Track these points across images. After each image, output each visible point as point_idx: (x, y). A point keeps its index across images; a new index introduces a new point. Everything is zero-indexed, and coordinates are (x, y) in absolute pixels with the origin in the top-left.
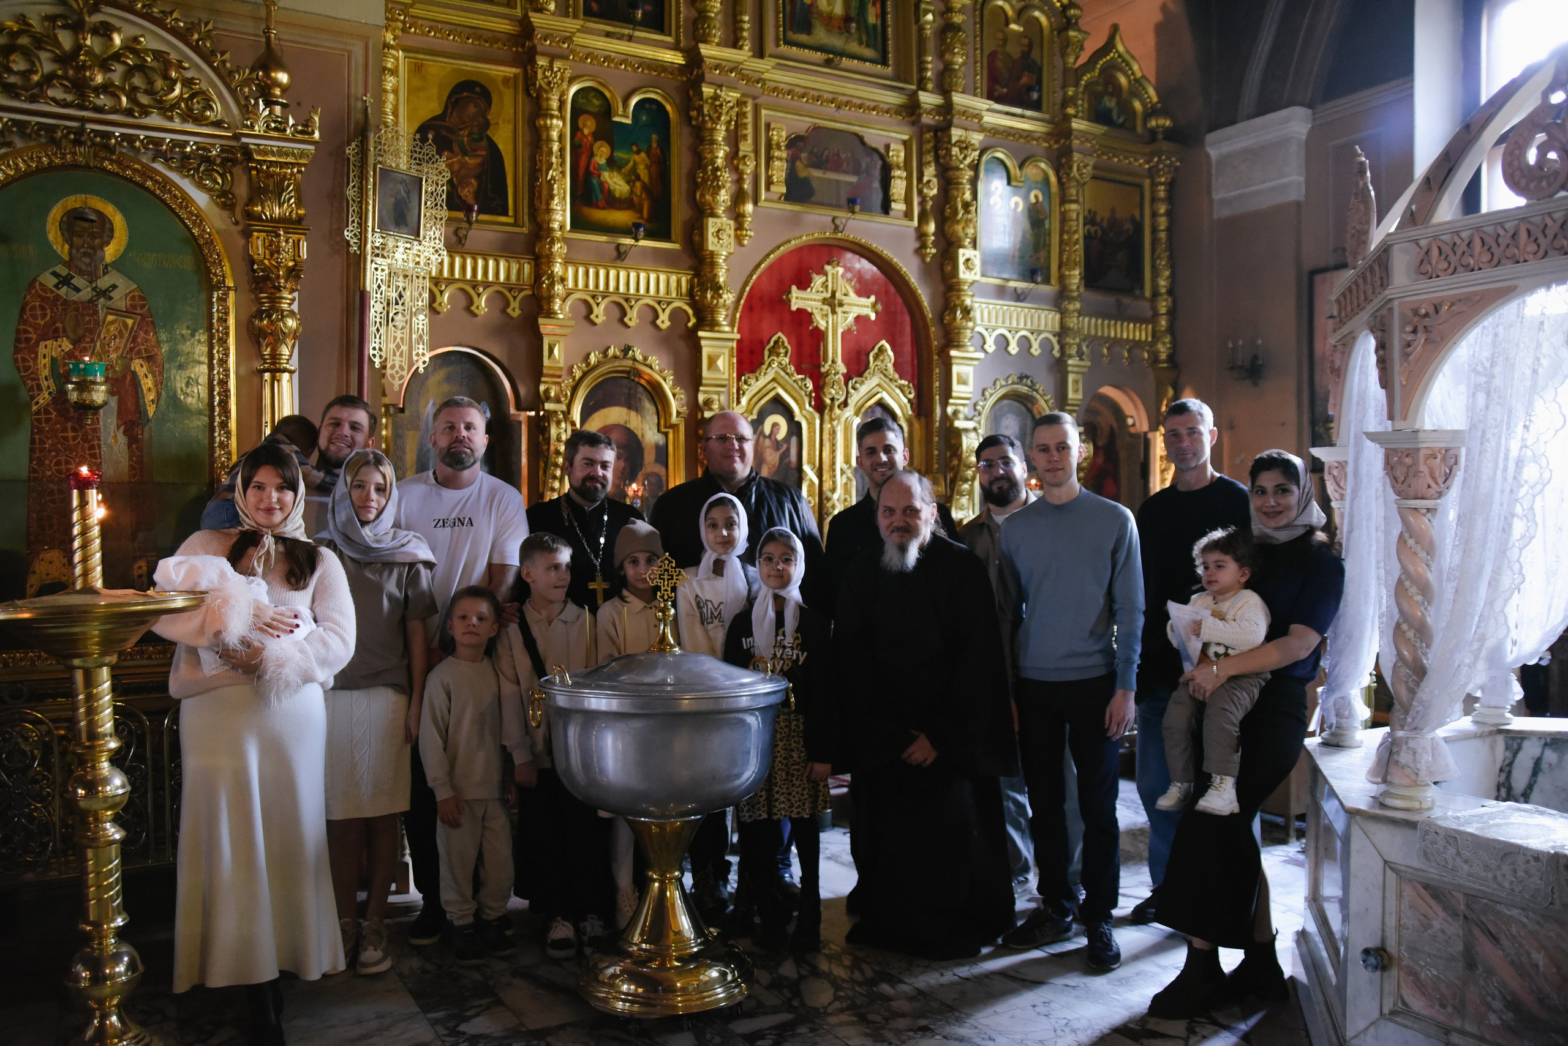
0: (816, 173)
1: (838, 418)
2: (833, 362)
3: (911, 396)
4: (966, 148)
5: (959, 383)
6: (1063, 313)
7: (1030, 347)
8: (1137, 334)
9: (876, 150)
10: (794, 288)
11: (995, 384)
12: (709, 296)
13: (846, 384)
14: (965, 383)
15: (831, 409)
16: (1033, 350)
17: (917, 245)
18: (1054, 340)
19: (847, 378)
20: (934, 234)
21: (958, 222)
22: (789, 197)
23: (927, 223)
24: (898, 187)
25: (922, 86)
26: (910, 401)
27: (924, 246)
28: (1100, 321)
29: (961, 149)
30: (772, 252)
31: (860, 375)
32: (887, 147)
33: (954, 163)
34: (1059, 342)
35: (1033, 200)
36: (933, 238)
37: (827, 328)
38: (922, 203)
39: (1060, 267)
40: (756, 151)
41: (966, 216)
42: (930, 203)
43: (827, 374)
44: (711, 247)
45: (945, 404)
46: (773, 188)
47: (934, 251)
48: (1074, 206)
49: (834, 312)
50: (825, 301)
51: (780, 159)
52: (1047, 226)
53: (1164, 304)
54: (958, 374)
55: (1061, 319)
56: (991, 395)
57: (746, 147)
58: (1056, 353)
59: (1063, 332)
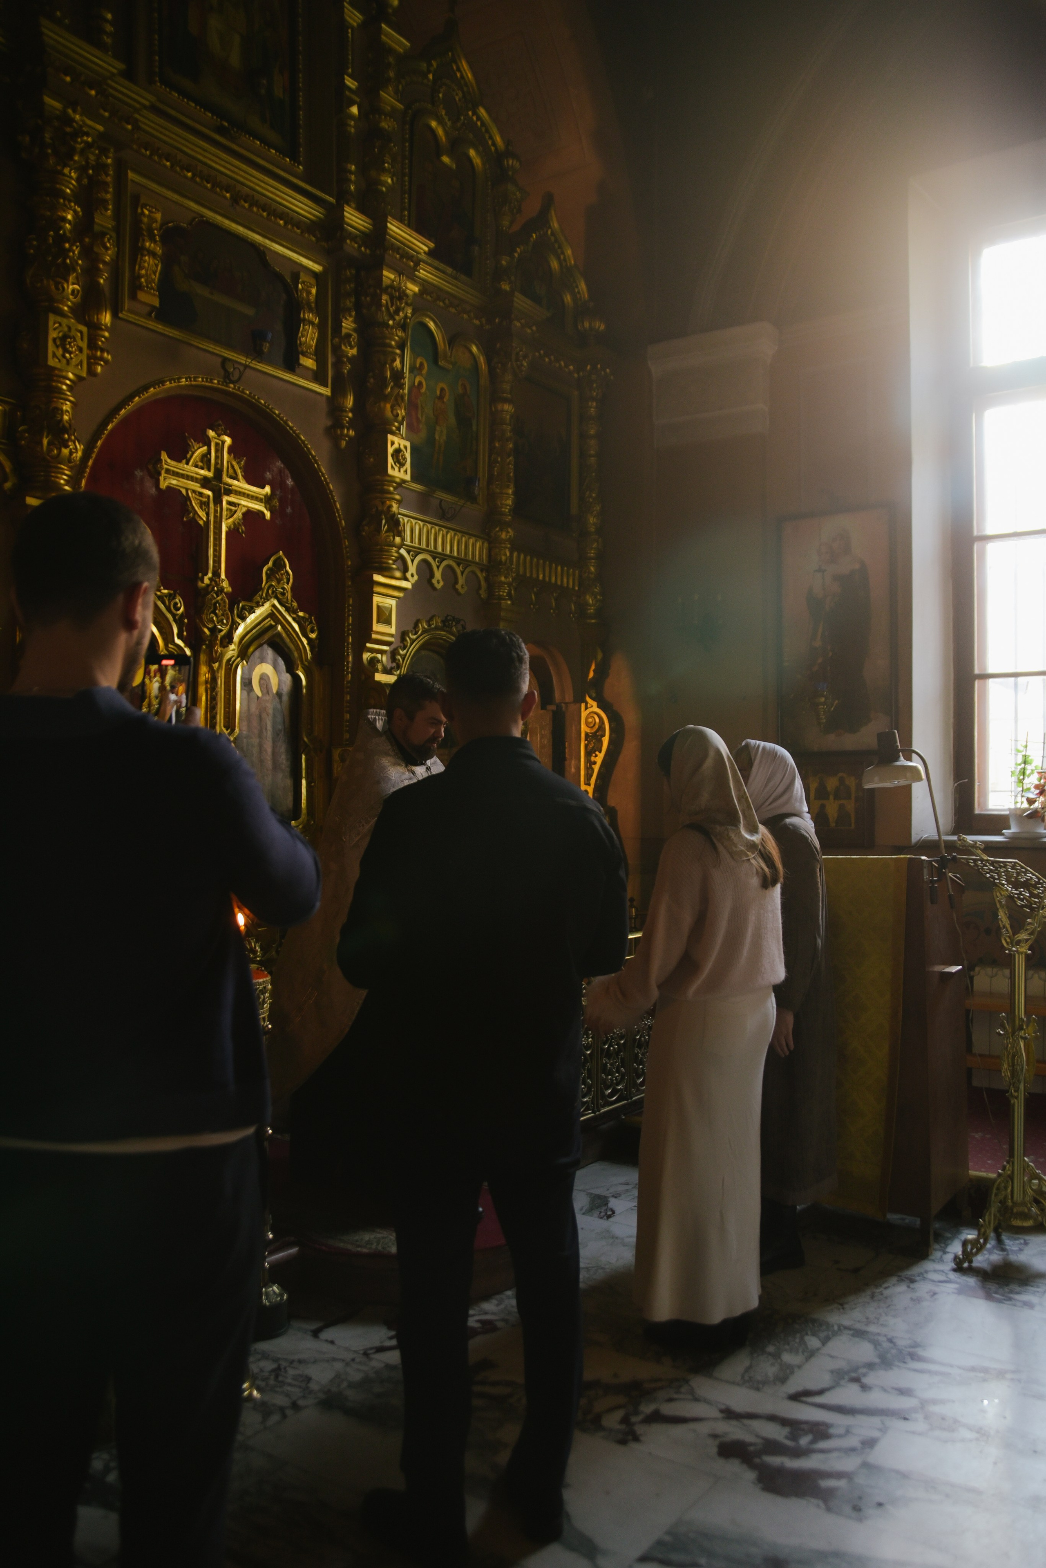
0: (201, 290)
1: (219, 659)
2: (216, 574)
3: (313, 636)
4: (400, 298)
5: (378, 621)
6: (492, 542)
7: (456, 582)
8: (565, 580)
9: (279, 277)
10: (164, 456)
11: (416, 626)
12: (45, 441)
13: (231, 610)
14: (388, 622)
15: (211, 647)
16: (458, 587)
17: (329, 423)
18: (481, 576)
19: (233, 599)
20: (351, 410)
21: (386, 398)
22: (162, 314)
23: (345, 396)
24: (309, 336)
25: (343, 198)
26: (310, 641)
27: (337, 424)
28: (528, 558)
29: (392, 298)
30: (137, 393)
31: (249, 599)
32: (296, 277)
33: (383, 316)
34: (487, 579)
35: (460, 391)
36: (350, 415)
37: (207, 523)
38: (338, 364)
39: (490, 481)
40: (118, 229)
41: (396, 391)
42: (348, 366)
43: (207, 589)
44: (52, 362)
45: (360, 649)
46: (142, 296)
47: (352, 433)
48: (507, 407)
49: (218, 501)
50: (205, 482)
51: (153, 254)
52: (474, 428)
53: (595, 545)
54: (378, 607)
55: (490, 550)
56: (413, 641)
57: (104, 219)
58: (483, 594)
59: (492, 566)
